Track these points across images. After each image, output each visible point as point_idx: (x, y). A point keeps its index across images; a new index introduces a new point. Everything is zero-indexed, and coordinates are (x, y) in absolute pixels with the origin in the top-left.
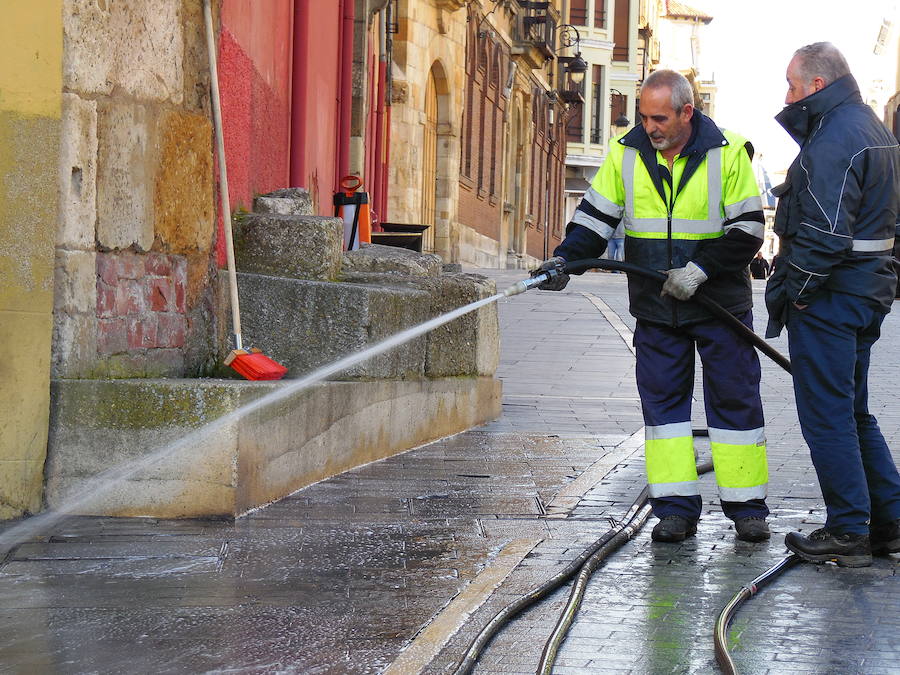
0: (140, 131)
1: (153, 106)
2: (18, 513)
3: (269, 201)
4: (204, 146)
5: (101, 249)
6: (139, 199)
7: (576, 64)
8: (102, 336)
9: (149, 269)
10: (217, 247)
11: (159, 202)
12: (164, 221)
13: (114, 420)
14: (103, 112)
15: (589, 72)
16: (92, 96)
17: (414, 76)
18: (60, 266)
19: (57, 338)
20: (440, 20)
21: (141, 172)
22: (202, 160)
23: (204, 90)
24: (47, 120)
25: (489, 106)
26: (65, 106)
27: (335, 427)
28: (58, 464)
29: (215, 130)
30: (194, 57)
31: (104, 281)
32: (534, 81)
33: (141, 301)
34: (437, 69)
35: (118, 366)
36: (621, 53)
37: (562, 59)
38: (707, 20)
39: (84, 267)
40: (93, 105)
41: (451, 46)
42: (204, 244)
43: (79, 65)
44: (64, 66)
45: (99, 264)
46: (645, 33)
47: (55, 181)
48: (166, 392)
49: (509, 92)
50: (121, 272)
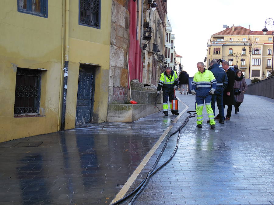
0: (119, 71)
1: (120, 68)
2: (104, 122)
3: (133, 81)
4: (127, 73)
5: (114, 87)
6: (119, 80)
7: (166, 63)
8: (114, 98)
9: (120, 89)
10: (128, 87)
11: (121, 81)
12: (122, 83)
13: (116, 109)
14: (114, 69)
15: (168, 64)
16: (113, 67)
17: (146, 64)
18: (109, 89)
19: (108, 99)
20: (149, 57)
21: (119, 77)
22: (126, 75)
23: (127, 66)
24: (107, 70)
25: (155, 68)
26: (110, 68)
27: (144, 110)
28: (108, 115)
29: (128, 71)
30: (126, 62)
31: (114, 91)
32: (161, 65)
33: (119, 94)
34: (149, 63)
35: (116, 102)
36: (172, 62)
37: (164, 62)
38: (182, 57)
39: (112, 89)
40: (113, 68)
41: (150, 60)
42: (126, 86)
43: (111, 63)
44: (110, 63)
45: (114, 89)
46: (175, 59)
47: (108, 78)
48: (123, 106)
49: (157, 66)
50: (116, 90)
